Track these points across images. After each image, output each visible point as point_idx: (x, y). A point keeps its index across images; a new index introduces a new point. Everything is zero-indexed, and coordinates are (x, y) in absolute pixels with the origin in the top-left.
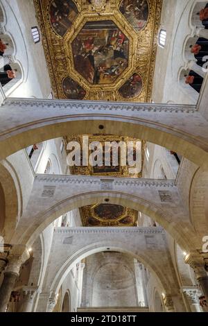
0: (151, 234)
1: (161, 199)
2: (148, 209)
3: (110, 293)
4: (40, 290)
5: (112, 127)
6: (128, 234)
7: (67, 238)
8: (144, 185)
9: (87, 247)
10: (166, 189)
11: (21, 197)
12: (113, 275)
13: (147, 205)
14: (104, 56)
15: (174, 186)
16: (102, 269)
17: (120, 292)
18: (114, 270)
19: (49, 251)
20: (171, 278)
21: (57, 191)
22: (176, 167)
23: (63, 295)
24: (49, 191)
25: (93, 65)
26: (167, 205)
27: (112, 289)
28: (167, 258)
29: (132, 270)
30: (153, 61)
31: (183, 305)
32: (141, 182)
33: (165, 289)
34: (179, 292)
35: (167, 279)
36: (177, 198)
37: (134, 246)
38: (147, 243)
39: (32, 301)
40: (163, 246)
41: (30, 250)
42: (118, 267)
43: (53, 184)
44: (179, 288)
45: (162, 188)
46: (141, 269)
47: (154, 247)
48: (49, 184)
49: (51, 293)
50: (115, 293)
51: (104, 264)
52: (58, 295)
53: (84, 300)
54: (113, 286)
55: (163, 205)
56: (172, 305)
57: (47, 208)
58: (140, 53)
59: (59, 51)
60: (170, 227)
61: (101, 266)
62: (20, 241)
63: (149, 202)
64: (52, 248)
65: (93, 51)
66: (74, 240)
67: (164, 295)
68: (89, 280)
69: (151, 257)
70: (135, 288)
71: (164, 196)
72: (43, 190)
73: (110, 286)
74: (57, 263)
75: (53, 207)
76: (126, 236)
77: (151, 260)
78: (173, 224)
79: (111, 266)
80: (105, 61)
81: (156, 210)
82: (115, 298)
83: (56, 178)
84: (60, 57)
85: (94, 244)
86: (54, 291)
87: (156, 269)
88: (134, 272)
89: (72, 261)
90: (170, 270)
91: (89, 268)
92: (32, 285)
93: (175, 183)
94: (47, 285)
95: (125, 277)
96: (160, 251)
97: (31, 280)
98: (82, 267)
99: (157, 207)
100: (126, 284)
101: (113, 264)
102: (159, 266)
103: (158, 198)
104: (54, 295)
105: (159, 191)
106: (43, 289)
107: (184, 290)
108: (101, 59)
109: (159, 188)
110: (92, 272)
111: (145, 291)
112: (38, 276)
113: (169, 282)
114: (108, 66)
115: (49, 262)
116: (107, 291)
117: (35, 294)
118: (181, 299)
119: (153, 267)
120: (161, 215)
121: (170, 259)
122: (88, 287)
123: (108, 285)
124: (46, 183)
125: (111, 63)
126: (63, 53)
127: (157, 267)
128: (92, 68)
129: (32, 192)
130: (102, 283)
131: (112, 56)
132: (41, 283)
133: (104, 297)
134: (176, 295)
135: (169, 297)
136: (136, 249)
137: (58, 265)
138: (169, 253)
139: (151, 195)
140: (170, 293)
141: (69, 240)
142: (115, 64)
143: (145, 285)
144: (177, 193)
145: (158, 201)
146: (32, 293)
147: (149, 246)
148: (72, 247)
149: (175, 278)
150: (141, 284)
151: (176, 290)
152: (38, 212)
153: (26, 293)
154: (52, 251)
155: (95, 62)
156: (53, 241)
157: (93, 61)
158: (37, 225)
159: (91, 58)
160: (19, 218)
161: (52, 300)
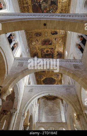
0: (69, 88)
1: (75, 68)
2: (68, 72)
3: (50, 117)
4: (18, 111)
5: (51, 24)
6: (58, 88)
7: (30, 90)
8: (66, 62)
9: (39, 93)
10: (77, 63)
11: (7, 66)
12: (51, 110)
13: (68, 70)
14: (46, 4)
15: (81, 63)
16: (46, 107)
17: (54, 117)
18: (51, 108)
19: (22, 95)
20: (79, 107)
21: (24, 64)
22: (81, 54)
23: (30, 116)
24: (21, 65)
25: (41, 9)
26: (77, 70)
27: (50, 116)
28: (76, 98)
29: (59, 108)
30: (69, 5)
31: (85, 119)
32: (64, 61)
33: (76, 112)
34: (83, 113)
35: (77, 107)
36: (82, 67)
37: (61, 93)
38: (67, 92)
39: (15, 116)
40: (74, 93)
41: (11, 89)
42: (53, 106)
43: (23, 61)
44: (83, 112)
45: (75, 63)
46: (63, 106)
47: (70, 93)
48: (21, 61)
49: (23, 113)
50: (52, 117)
51: (47, 105)
52: (26, 114)
53: (39, 120)
54: (51, 114)
55: (75, 70)
56: (80, 119)
57: (20, 71)
58: (63, 2)
59: (25, 2)
60: (80, 80)
61: (46, 106)
62: (6, 85)
63: (68, 69)
64: (24, 94)
65: (41, 2)
66: (33, 90)
67: (75, 115)
68: (41, 112)
69: (69, 98)
70: (61, 115)
71: (76, 67)
72: (18, 64)
73: (50, 114)
74: (26, 100)
75: (22, 71)
76: (57, 89)
77: (69, 99)
78: (81, 78)
79: (50, 106)
80: (46, 7)
81: (72, 72)
82: (52, 119)
83: (24, 59)
84: (25, 5)
85: (43, 92)
86: (25, 112)
87: (71, 103)
88: (60, 108)
89: (33, 99)
90: (78, 104)
91: (41, 106)
92: (14, 109)
93: (81, 61)
94: (21, 109)
95: (56, 111)
96: (73, 95)
97: (14, 107)
98: (38, 105)
99: (73, 71)
100: (56, 113)
101: (51, 105)
102: (73, 102)
103: (73, 67)
104: (24, 114)
105: (73, 65)
106: (20, 111)
107: (85, 112)
108: (45, 6)
109: (73, 63)
110: (42, 108)
111: (65, 116)
112: (17, 105)
113: (78, 109)
114: (48, 9)
115: (22, 100)
116: (49, 116)
117: (16, 113)
118: (84, 116)
119: (70, 102)
120: (75, 74)
121: (78, 99)
122: (41, 114)
123: (49, 114)
124: (19, 61)
125: (49, 8)
126: (27, 3)
127: (72, 102)
128: (40, 11)
129: (13, 65)
130: (47, 113)
131: (50, 4)
132: (18, 108)
133: (47, 119)
134: (81, 115)
135: (78, 115)
136: (62, 94)
137: (26, 101)
138: (77, 96)
139: (69, 66)
140: (78, 113)
141: (31, 91)
142: (51, 8)
143: (65, 113)
144: (82, 66)
145: (73, 69)
146: (15, 112)
147: (68, 93)
148: (33, 93)
149: (81, 107)
150: (63, 113)
151: (81, 112)
152: (15, 73)
153: (12, 112)
154: (23, 95)
155: (42, 8)
156: (24, 91)
157: (41, 7)
158: (15, 79)
159: (40, 5)
160: (6, 75)
161: (24, 116)
